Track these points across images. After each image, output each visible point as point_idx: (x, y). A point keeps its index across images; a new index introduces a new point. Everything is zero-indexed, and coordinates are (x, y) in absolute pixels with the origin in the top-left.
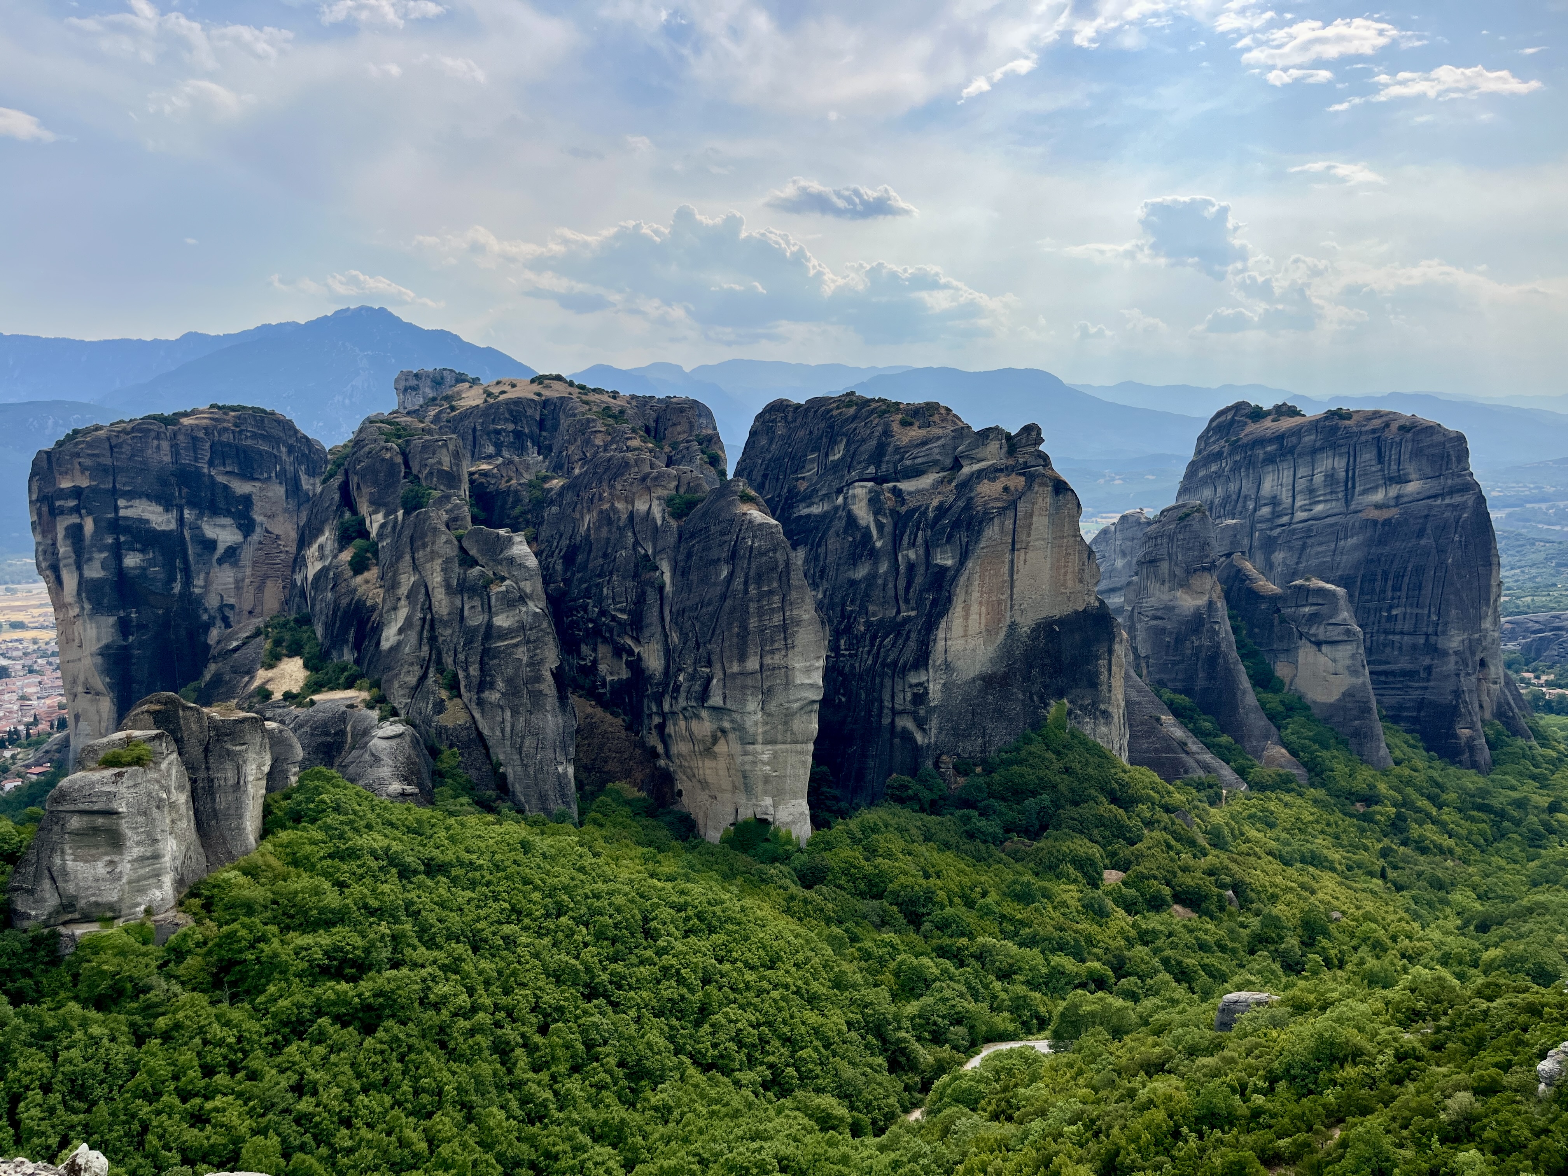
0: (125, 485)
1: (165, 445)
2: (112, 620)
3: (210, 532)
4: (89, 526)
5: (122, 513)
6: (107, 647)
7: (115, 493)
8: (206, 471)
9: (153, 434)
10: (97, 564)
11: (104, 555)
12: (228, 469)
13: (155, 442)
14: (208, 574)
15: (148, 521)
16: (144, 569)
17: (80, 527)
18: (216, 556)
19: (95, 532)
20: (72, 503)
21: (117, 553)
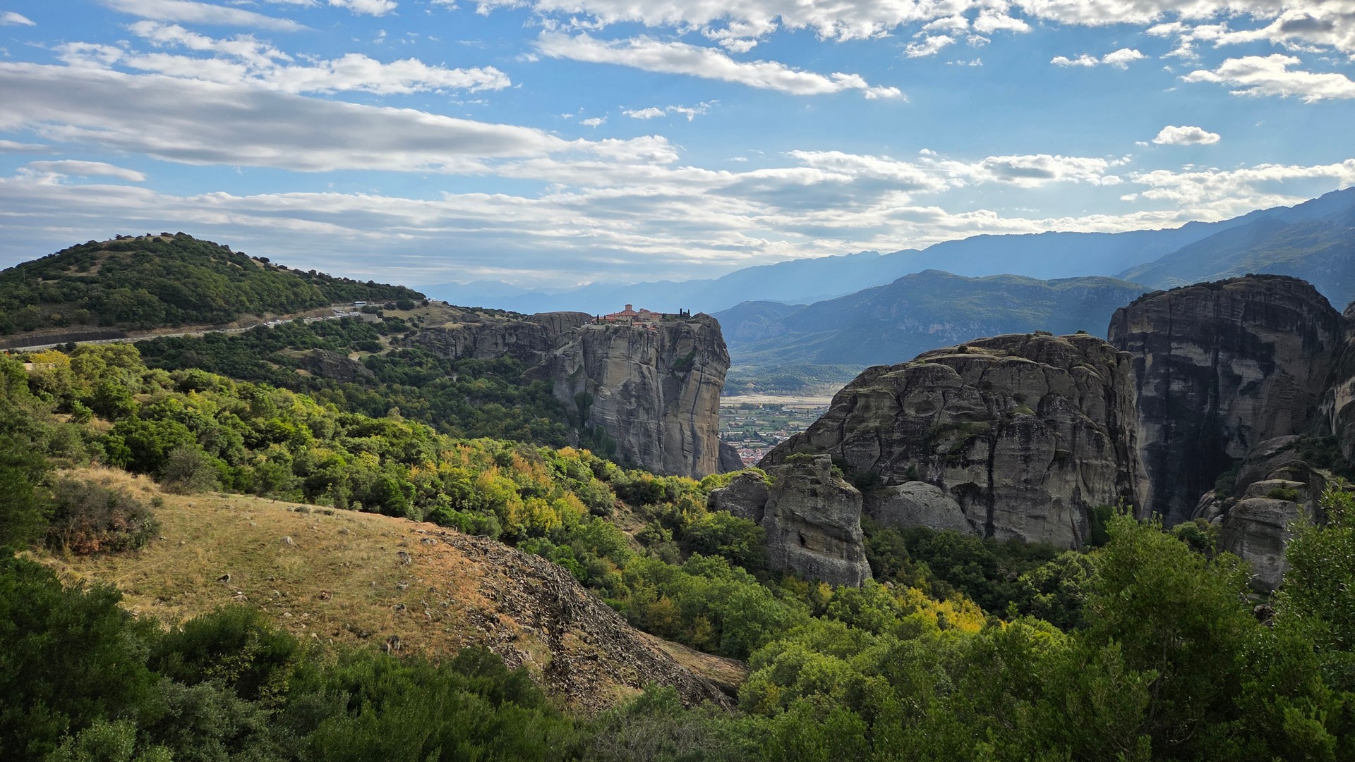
0: (1177, 332)
1: (1210, 304)
2: (1157, 427)
3: (1237, 370)
4: (1149, 359)
5: (1173, 352)
6: (1152, 445)
7: (1170, 338)
8: (1239, 324)
9: (1202, 297)
10: (1151, 387)
11: (1157, 381)
12: (1257, 323)
13: (1203, 302)
14: (1232, 401)
15: (1191, 359)
16: (1185, 393)
17: (1143, 361)
18: (1240, 388)
19: (1153, 364)
20: (1139, 344)
21: (1167, 380)
